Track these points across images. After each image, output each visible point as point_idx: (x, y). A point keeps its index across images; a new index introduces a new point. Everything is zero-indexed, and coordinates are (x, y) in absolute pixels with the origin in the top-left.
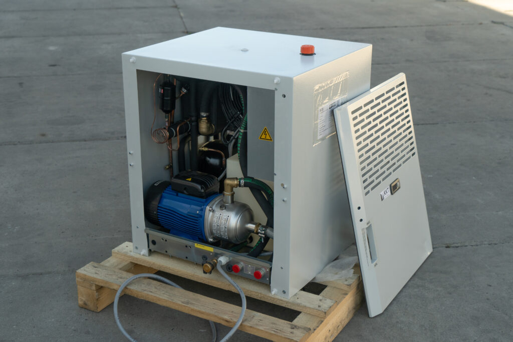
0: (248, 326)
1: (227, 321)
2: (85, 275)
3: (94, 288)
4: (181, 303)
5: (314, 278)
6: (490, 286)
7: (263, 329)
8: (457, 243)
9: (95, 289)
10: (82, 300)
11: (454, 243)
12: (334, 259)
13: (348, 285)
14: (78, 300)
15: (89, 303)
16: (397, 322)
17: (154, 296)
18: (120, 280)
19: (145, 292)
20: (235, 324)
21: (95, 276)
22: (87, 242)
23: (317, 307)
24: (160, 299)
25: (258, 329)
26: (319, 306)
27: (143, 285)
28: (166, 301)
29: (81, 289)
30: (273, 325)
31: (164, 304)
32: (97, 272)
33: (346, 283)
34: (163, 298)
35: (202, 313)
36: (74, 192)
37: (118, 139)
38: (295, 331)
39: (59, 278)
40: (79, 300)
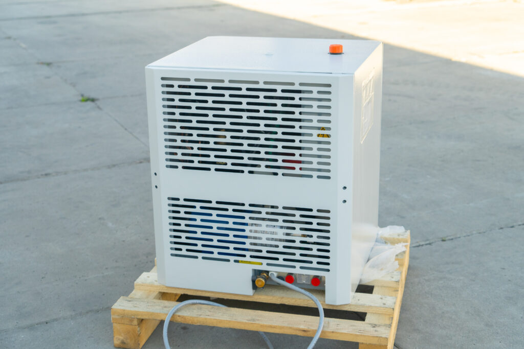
0: (330, 332)
1: (304, 331)
2: (124, 310)
3: (135, 322)
4: (247, 322)
5: (361, 281)
6: (504, 269)
7: (346, 332)
8: (450, 236)
9: (137, 324)
10: (119, 339)
11: (447, 236)
12: (367, 260)
13: (397, 282)
14: (113, 340)
15: (128, 341)
16: (443, 313)
17: (214, 319)
18: (165, 309)
19: (201, 316)
20: (315, 332)
21: (136, 309)
22: (77, 283)
23: (382, 305)
24: (221, 321)
25: (342, 333)
26: (384, 304)
27: (195, 311)
28: (229, 321)
29: (116, 326)
30: (354, 327)
31: (227, 326)
32: (135, 305)
33: (394, 280)
34: (225, 319)
35: (275, 327)
36: (27, 236)
37: (39, 178)
38: (377, 328)
39: (72, 323)
40: (115, 339)
